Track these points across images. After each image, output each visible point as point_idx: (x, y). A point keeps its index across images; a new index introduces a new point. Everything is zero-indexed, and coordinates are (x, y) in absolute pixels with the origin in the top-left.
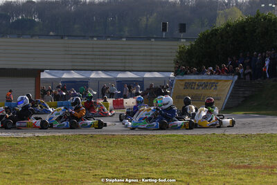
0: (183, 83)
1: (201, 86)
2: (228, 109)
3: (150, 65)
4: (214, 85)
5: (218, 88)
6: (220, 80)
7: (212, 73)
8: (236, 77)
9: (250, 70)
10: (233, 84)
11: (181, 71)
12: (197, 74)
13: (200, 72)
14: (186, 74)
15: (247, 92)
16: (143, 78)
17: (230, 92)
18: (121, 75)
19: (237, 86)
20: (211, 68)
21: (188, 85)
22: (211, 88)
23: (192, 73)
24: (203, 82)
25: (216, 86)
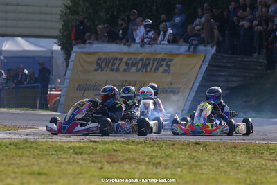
0: (94, 59)
1: (133, 65)
4: (163, 63)
5: (172, 69)
6: (178, 55)
8: (212, 50)
10: (207, 62)
15: (235, 79)
19: (215, 65)
22: (156, 70)
24: (139, 57)
25: (168, 66)
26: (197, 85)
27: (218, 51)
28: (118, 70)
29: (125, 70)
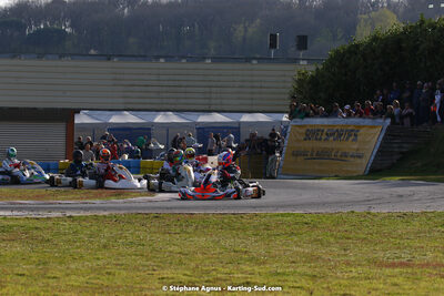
0: (303, 130)
1: (332, 134)
2: (376, 172)
3: (249, 102)
4: (352, 133)
5: (359, 138)
6: (363, 127)
7: (349, 115)
8: (388, 121)
9: (411, 110)
10: (384, 132)
11: (300, 111)
12: (326, 116)
13: (330, 113)
14: (307, 116)
15: (405, 145)
16: (240, 123)
17: (378, 145)
18: (203, 119)
19: (390, 135)
20: (347, 107)
21: (312, 134)
22: (347, 139)
23: (316, 114)
24: (335, 129)
25: (356, 135)
26: (376, 150)
27: (392, 123)
28: (320, 139)
29: (325, 140)
